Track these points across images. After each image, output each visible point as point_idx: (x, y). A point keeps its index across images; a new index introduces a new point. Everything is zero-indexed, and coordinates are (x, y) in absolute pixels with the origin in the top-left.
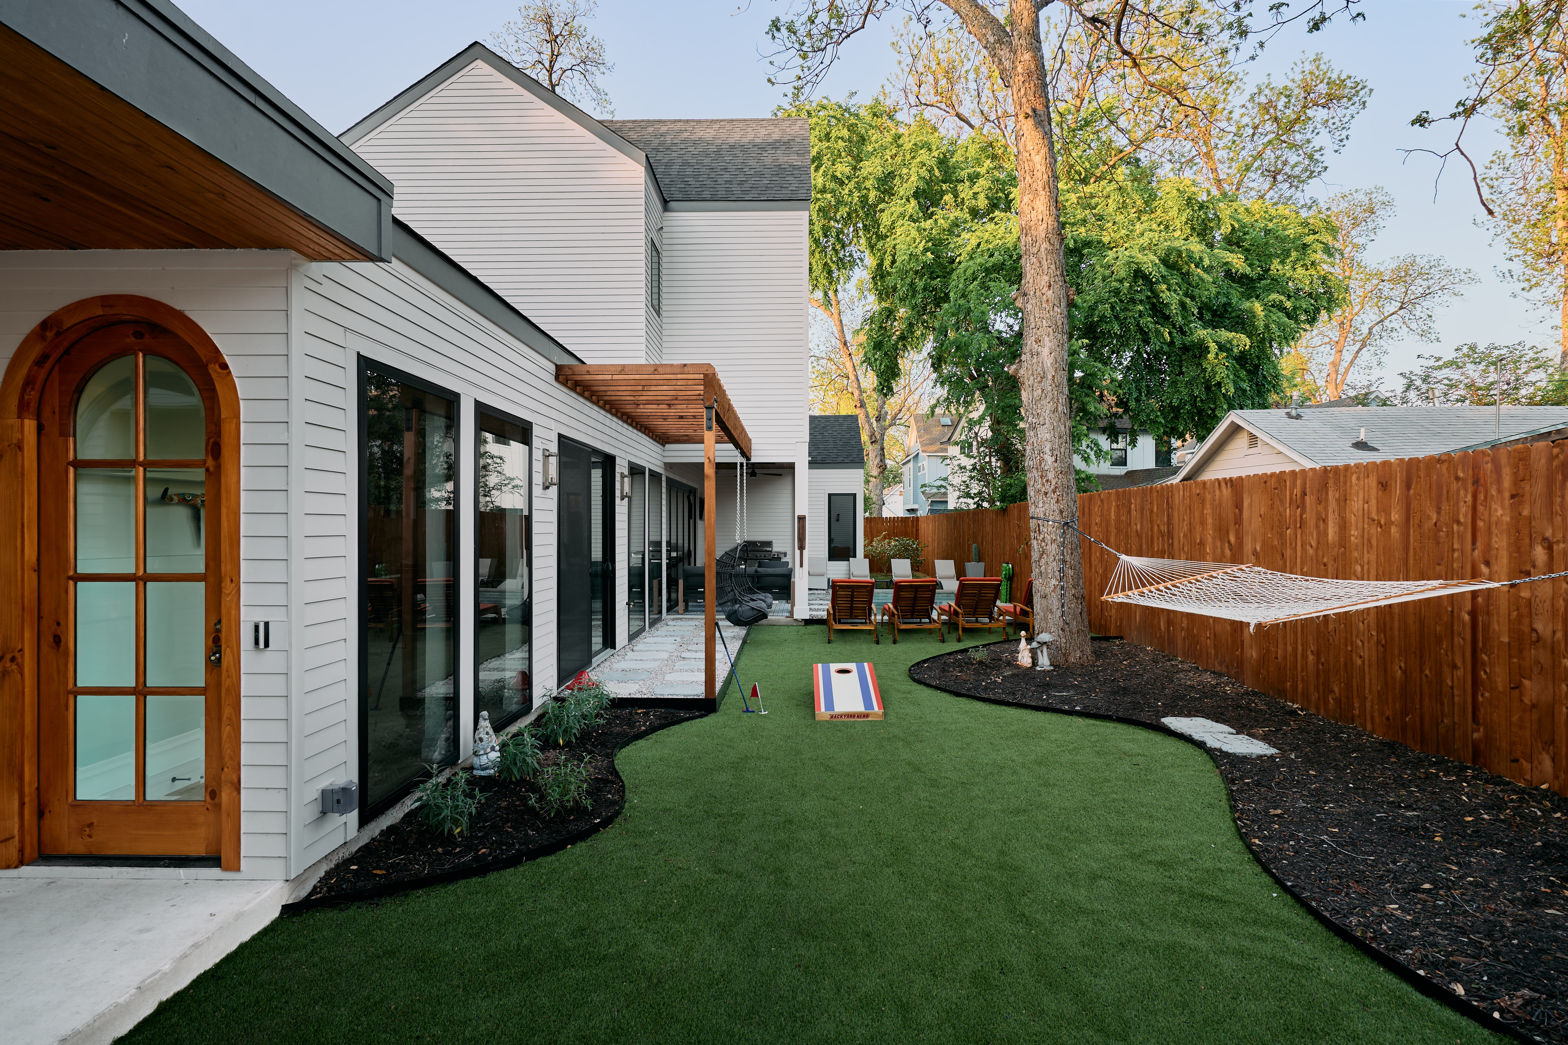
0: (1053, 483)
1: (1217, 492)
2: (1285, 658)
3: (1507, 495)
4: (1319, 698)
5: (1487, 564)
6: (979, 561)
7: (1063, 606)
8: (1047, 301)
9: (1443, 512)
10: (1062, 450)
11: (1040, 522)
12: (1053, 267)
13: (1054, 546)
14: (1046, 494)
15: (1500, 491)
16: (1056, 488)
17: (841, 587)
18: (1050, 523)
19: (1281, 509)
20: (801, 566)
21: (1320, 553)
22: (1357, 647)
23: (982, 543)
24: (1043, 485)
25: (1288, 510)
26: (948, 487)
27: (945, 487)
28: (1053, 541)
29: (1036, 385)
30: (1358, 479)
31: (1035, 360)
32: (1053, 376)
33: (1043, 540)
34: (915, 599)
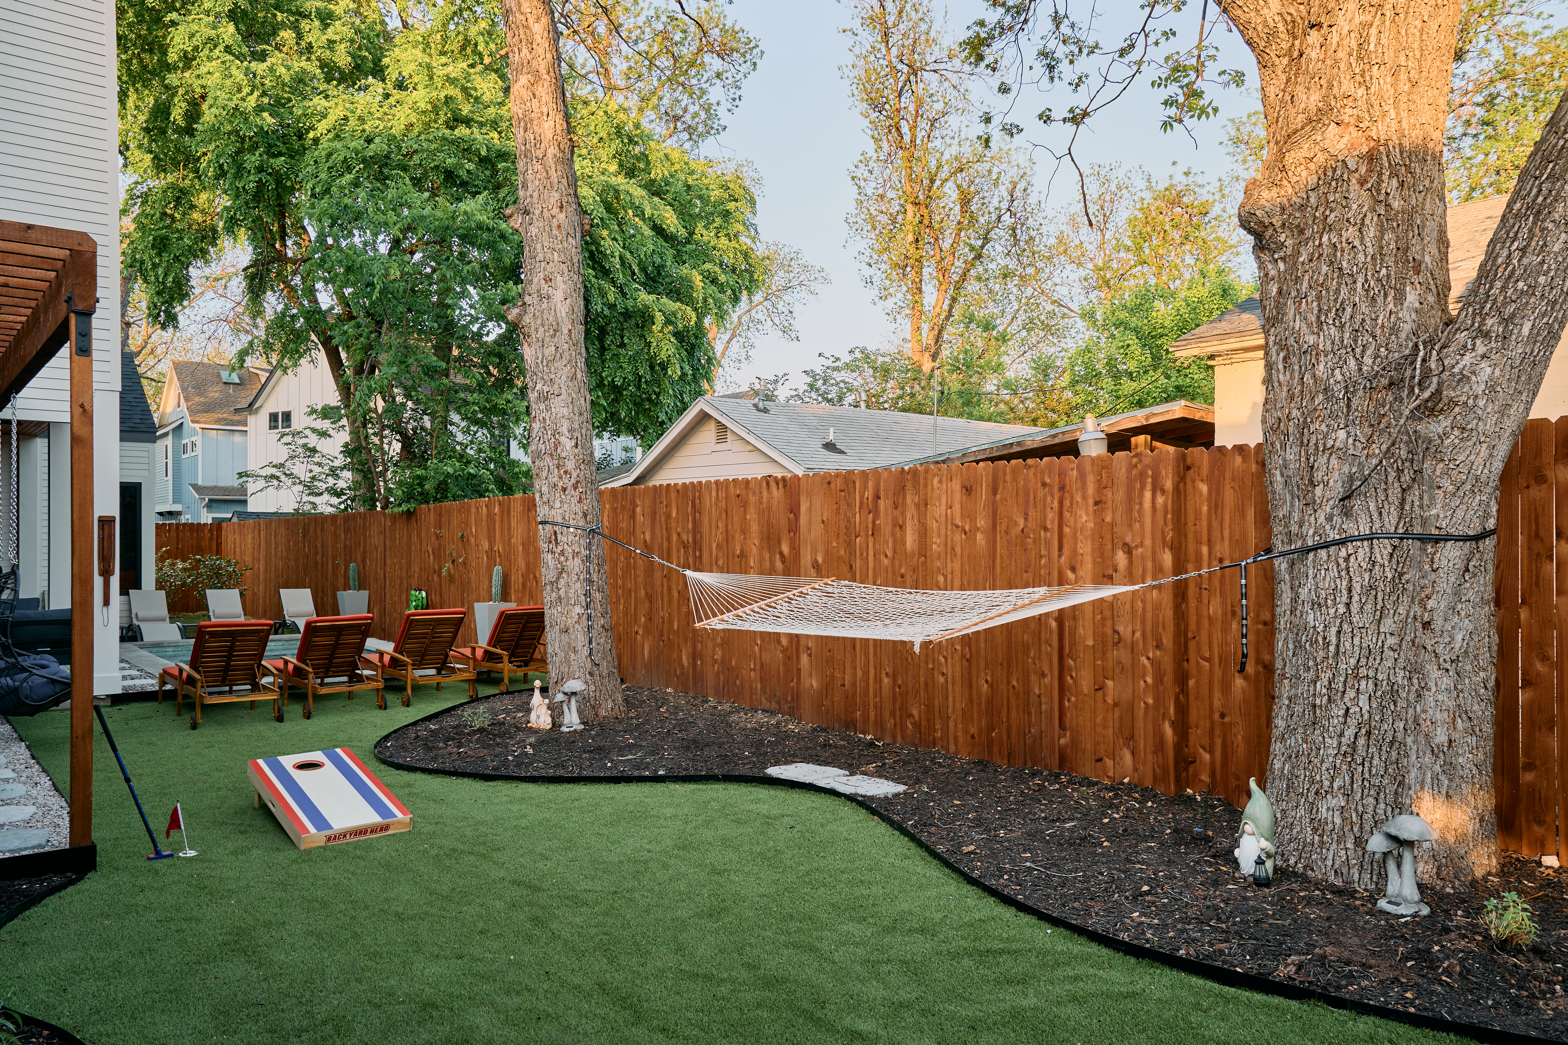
0: (574, 475)
1: (765, 493)
2: (854, 684)
3: (1091, 501)
4: (895, 724)
5: (1073, 569)
6: (360, 588)
7: (590, 642)
8: (559, 226)
9: (1030, 519)
10: (584, 431)
11: (557, 528)
12: (564, 181)
13: (577, 561)
14: (564, 490)
15: (1084, 498)
16: (578, 482)
17: (213, 635)
18: (572, 530)
19: (849, 514)
20: (106, 602)
21: (897, 563)
22: (939, 664)
23: (364, 561)
24: (561, 478)
25: (858, 515)
26: (283, 478)
27: (277, 478)
28: (576, 554)
29: (547, 339)
30: (940, 482)
31: (545, 306)
32: (570, 331)
33: (562, 553)
34: (335, 646)
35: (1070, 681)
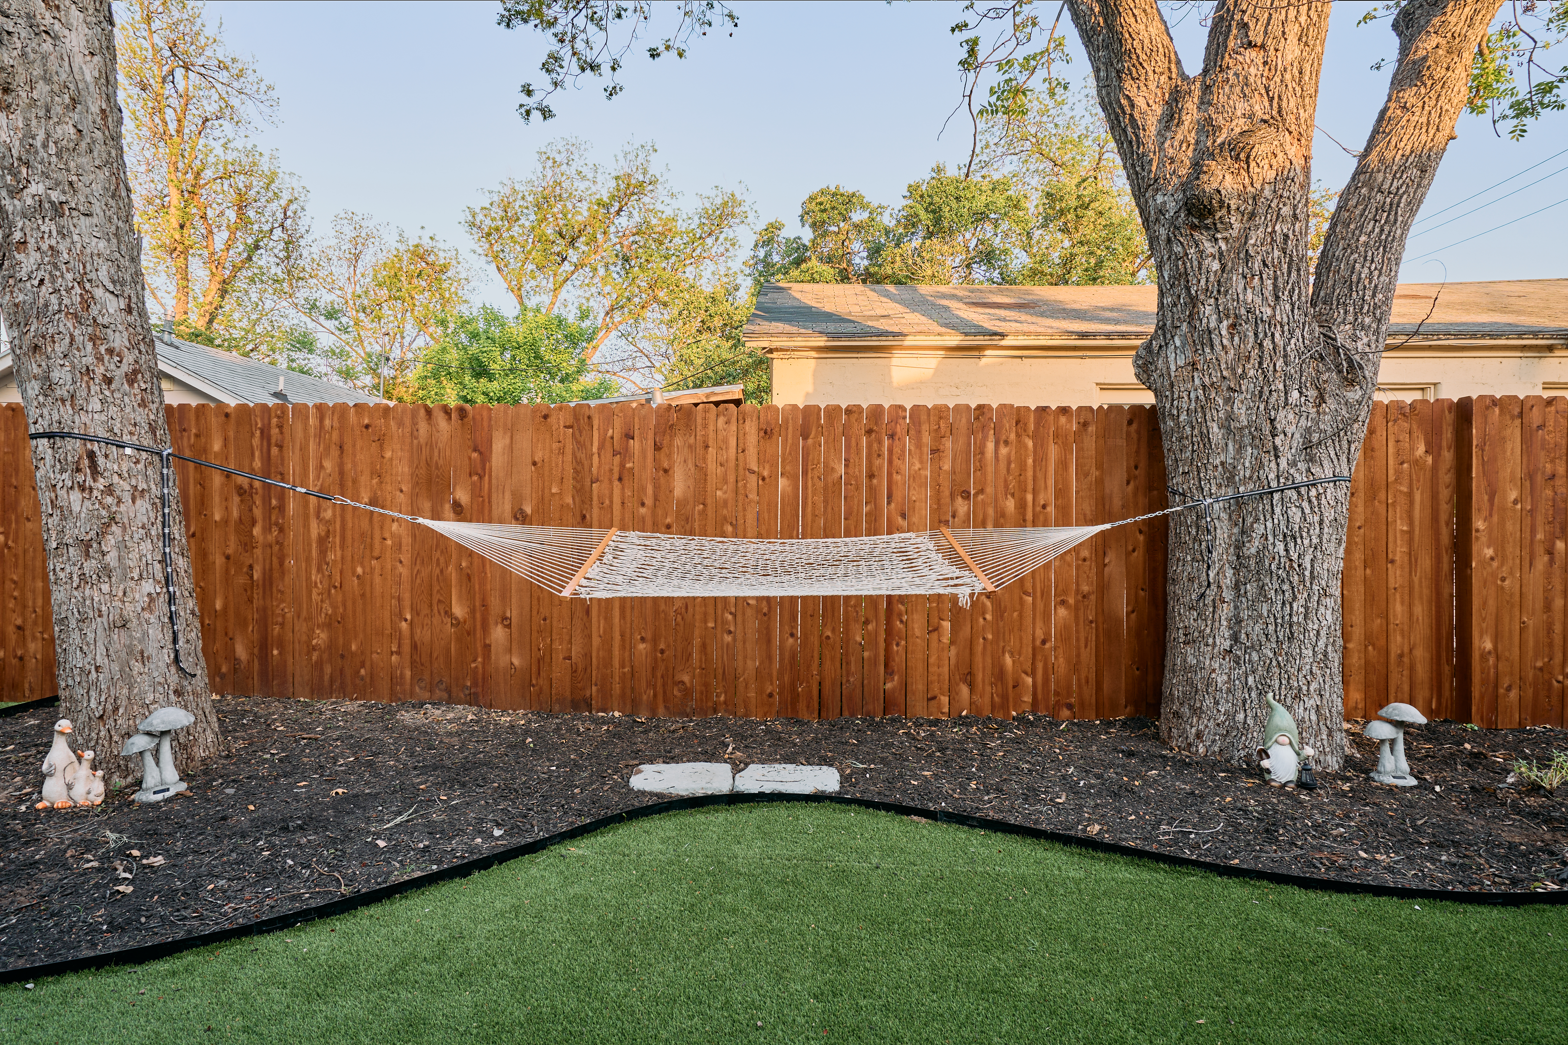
2: (588, 656)
3: (927, 450)
4: (655, 695)
5: (903, 516)
7: (175, 641)
9: (851, 465)
11: (94, 447)
13: (143, 505)
14: (109, 381)
15: (919, 446)
16: (135, 372)
18: (128, 451)
19: (581, 455)
21: (660, 512)
22: (725, 622)
25: (595, 458)
28: (136, 494)
29: (58, 110)
30: (727, 422)
33: (109, 490)
35: (901, 626)
